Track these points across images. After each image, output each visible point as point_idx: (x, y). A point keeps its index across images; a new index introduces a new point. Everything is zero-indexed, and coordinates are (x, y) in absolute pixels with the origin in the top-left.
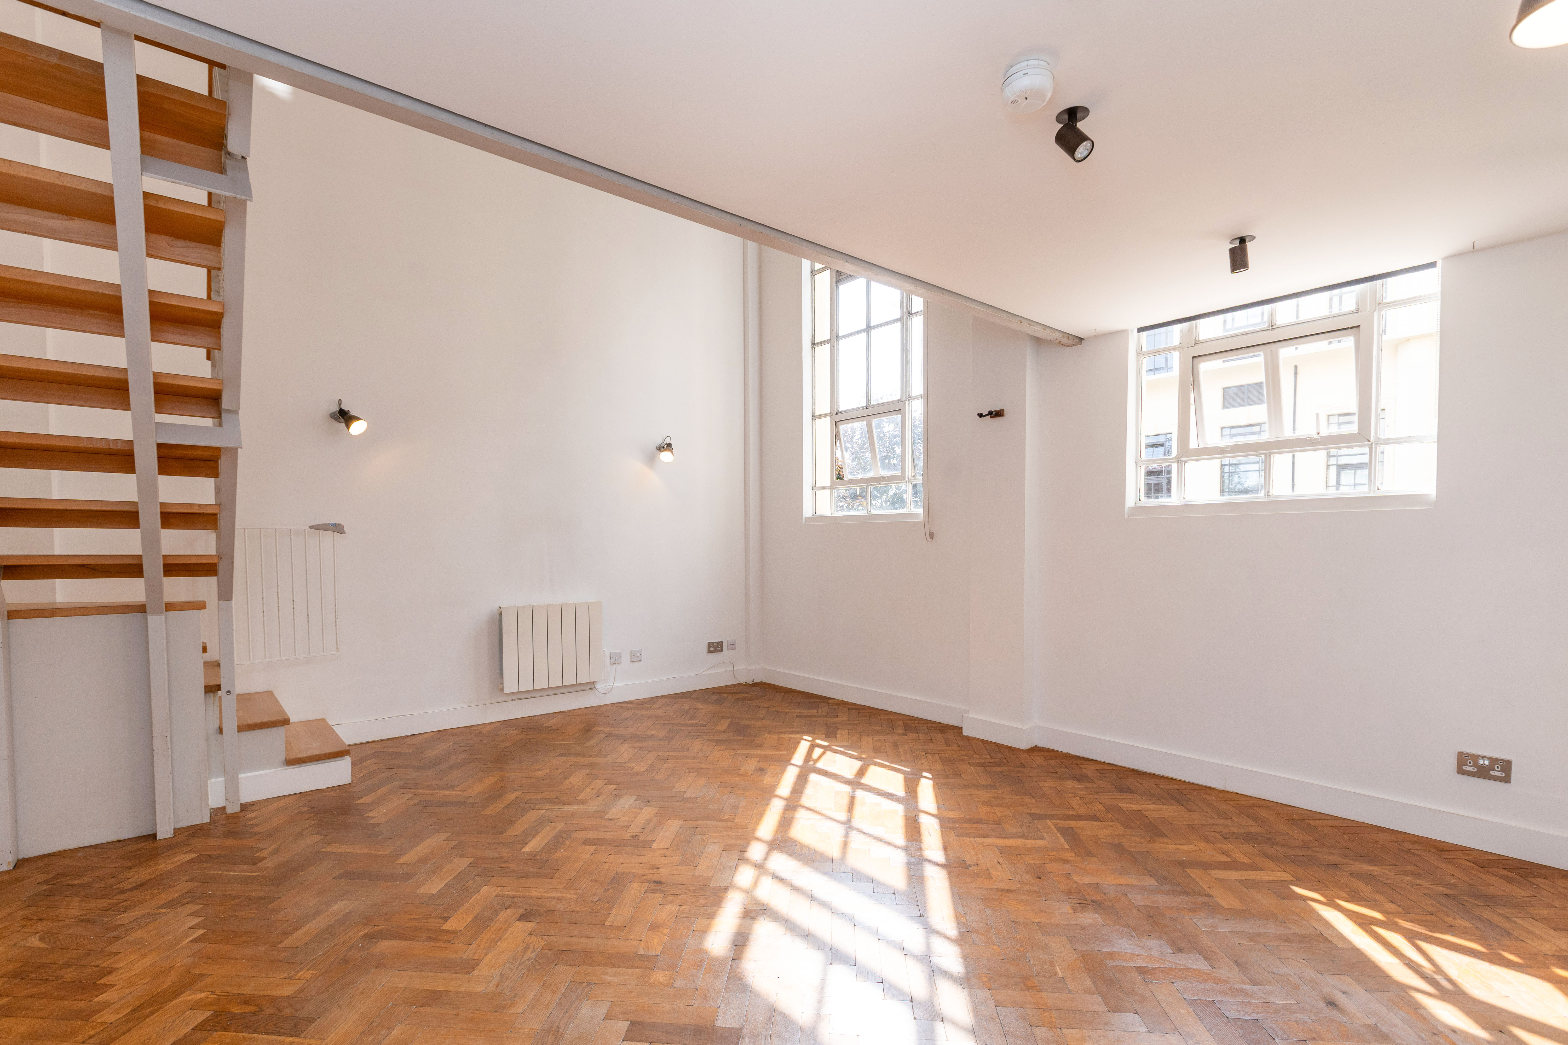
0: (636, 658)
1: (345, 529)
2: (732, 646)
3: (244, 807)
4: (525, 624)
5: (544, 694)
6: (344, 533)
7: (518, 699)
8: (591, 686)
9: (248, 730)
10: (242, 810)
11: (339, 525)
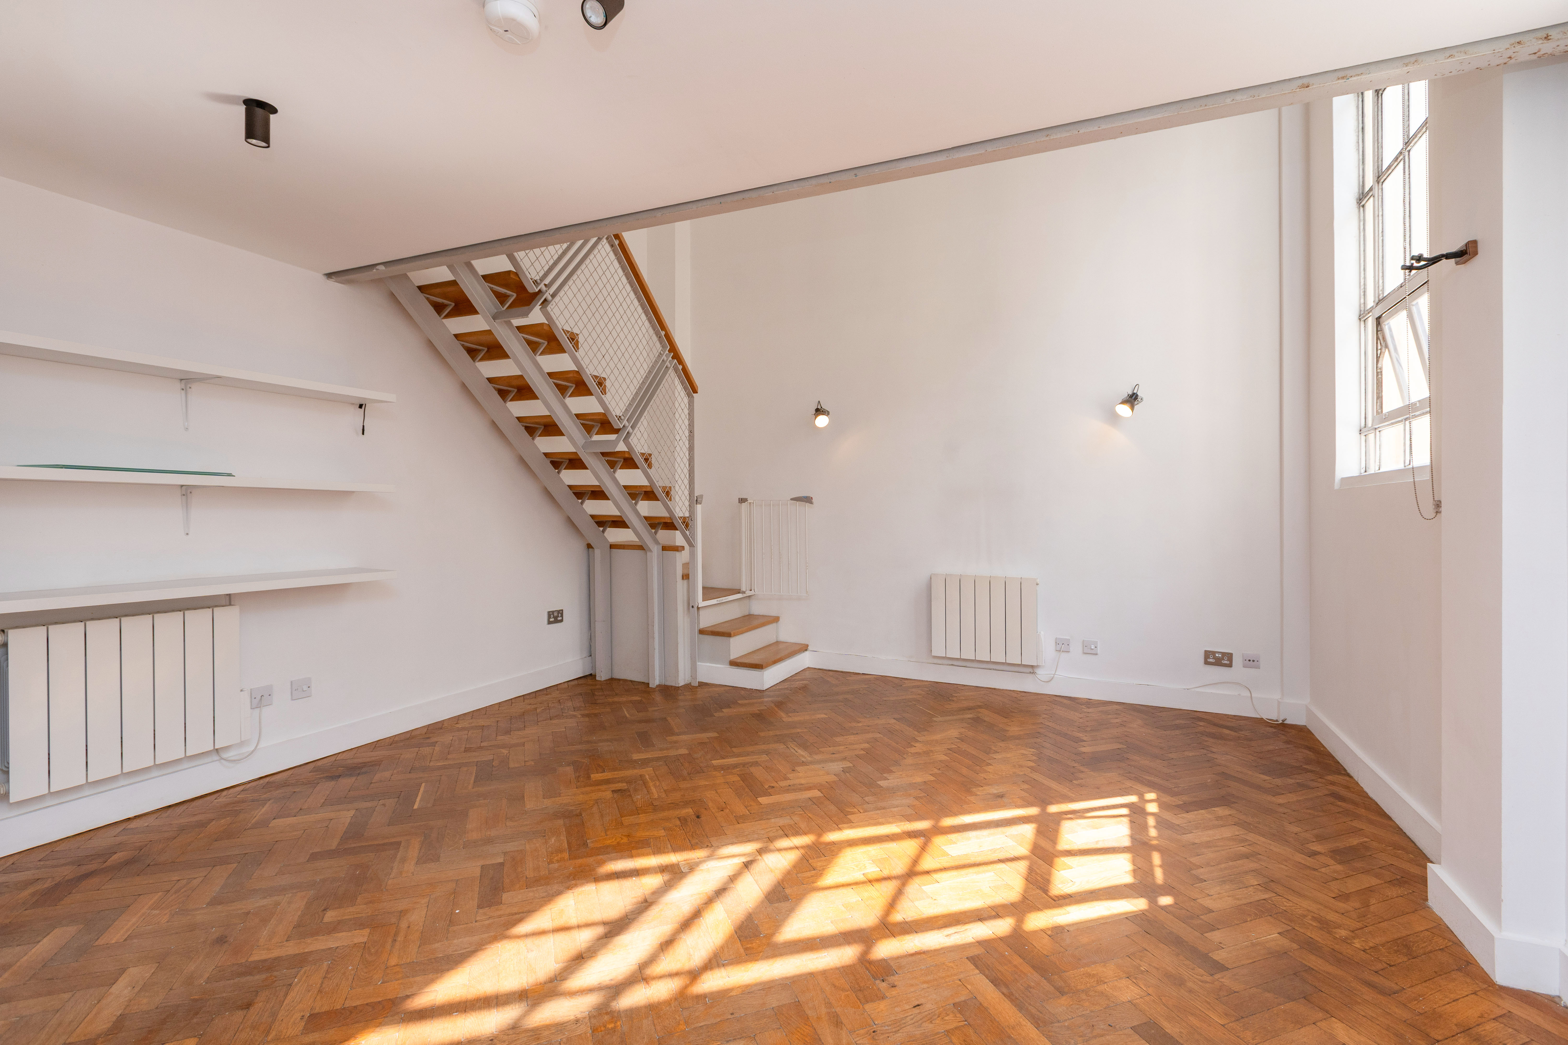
0: (1089, 650)
1: (813, 500)
2: (1251, 662)
3: (701, 684)
4: (953, 593)
5: (979, 666)
6: (811, 503)
7: (952, 665)
8: (1032, 669)
9: (711, 635)
10: (699, 686)
11: (809, 497)
